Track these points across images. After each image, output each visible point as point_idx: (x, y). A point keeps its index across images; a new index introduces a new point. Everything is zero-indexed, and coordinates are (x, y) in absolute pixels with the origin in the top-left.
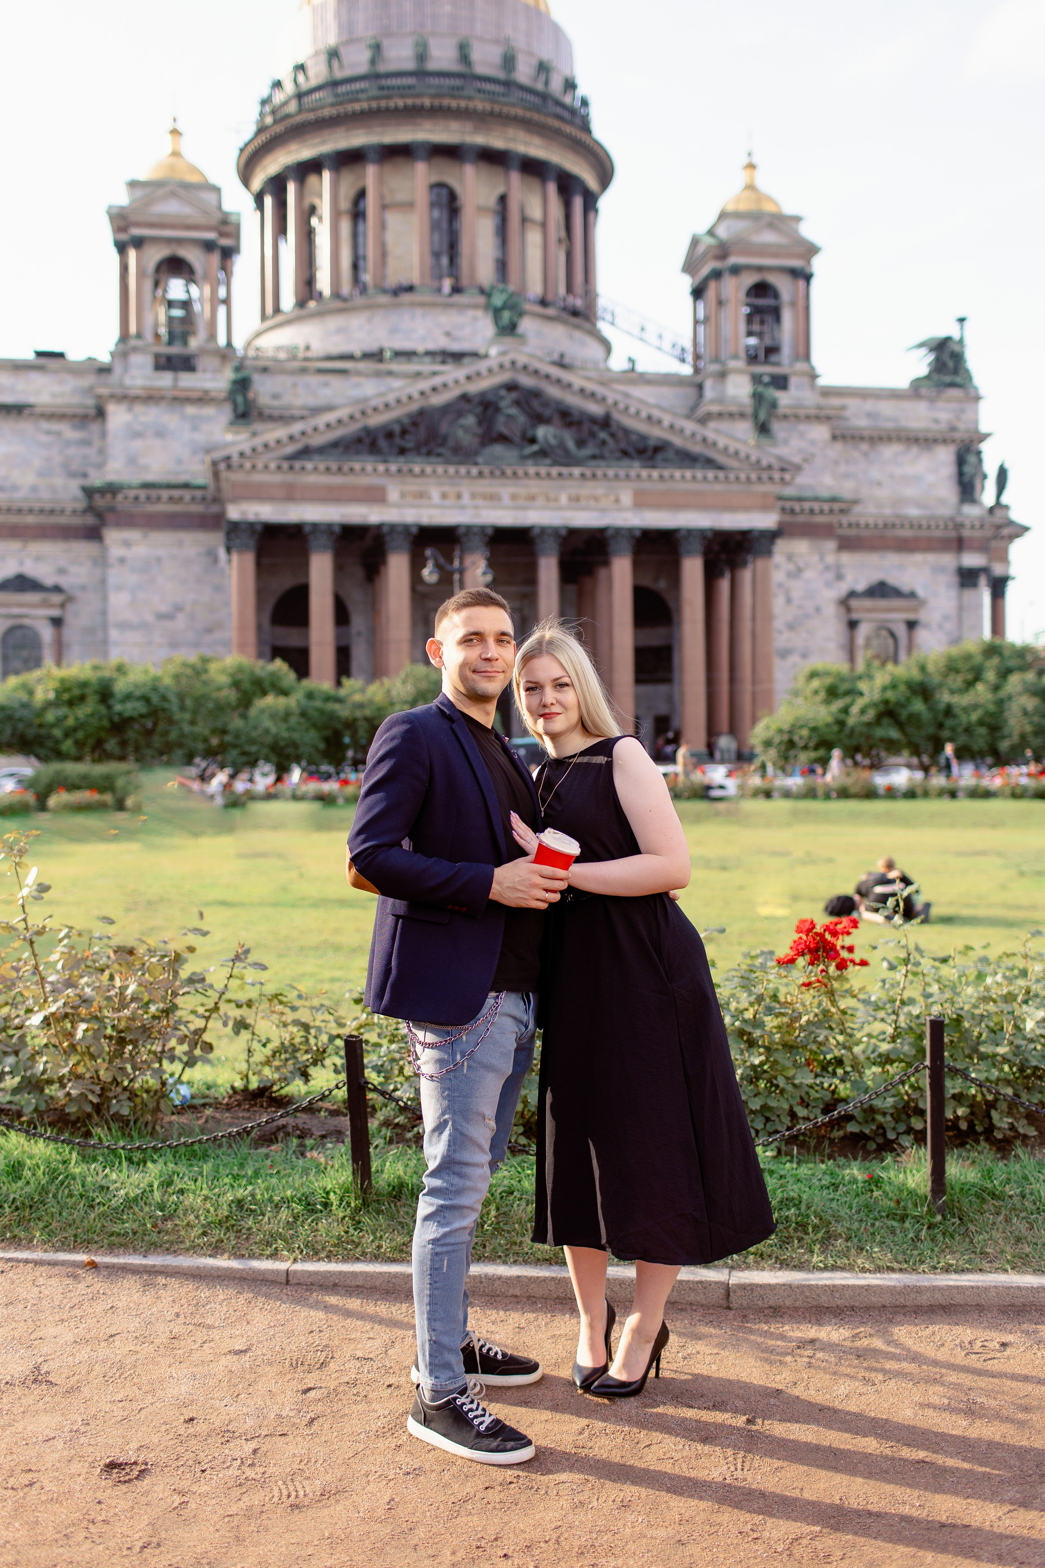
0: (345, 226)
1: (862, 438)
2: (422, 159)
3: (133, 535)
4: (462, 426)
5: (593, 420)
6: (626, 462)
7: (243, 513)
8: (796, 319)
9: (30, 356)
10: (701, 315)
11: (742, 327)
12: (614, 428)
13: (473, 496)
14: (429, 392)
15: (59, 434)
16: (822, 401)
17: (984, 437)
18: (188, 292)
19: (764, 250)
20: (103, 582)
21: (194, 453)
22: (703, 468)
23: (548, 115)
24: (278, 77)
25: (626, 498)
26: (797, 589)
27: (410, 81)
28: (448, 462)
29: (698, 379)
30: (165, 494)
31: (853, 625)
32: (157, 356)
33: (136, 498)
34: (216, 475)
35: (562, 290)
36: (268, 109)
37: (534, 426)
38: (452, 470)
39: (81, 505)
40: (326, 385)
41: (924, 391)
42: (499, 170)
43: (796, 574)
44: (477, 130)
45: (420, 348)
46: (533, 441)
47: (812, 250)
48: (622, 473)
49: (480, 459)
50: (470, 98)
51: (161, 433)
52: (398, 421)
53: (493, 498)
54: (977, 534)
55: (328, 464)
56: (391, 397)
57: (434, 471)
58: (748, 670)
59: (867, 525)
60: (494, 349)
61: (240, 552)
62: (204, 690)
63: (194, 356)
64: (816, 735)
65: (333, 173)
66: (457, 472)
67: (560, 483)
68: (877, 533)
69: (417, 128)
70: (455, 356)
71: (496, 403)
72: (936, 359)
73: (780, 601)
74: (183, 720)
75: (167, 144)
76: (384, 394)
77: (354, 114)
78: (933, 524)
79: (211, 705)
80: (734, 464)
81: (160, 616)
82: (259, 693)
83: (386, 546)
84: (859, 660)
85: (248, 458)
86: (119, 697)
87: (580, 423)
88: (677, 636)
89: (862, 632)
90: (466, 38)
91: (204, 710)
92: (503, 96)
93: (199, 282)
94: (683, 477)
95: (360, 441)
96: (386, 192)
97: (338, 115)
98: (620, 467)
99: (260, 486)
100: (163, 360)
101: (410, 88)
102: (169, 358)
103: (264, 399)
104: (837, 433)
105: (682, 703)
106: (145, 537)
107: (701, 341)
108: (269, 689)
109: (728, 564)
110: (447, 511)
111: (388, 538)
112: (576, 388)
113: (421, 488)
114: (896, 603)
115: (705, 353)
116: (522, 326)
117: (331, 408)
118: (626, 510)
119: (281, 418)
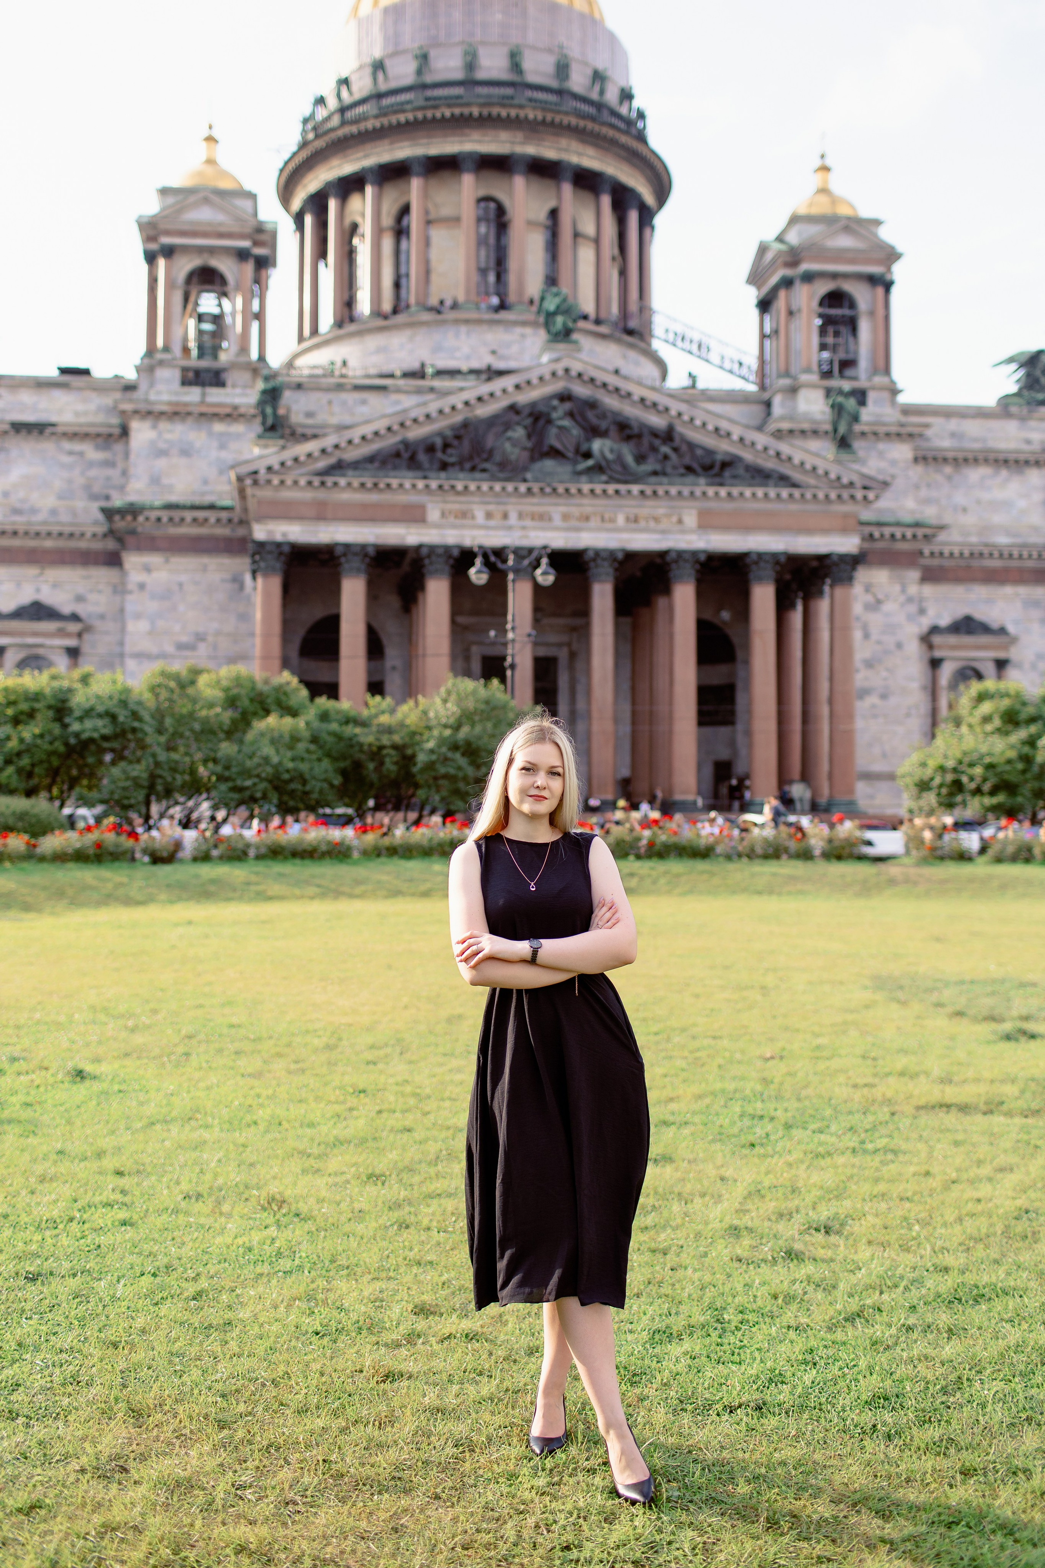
0: (388, 243)
1: (945, 460)
2: (468, 171)
3: (154, 559)
4: (509, 439)
5: (654, 433)
6: (691, 478)
7: (270, 532)
8: (874, 331)
9: (55, 373)
10: (767, 329)
11: (815, 340)
12: (677, 442)
13: (521, 516)
14: (473, 402)
15: (81, 454)
16: (903, 419)
18: (220, 305)
19: (839, 255)
20: (122, 610)
21: (221, 472)
22: (776, 486)
23: (604, 124)
24: (321, 94)
25: (690, 519)
26: (875, 620)
27: (459, 91)
28: (494, 478)
29: (766, 396)
30: (189, 515)
31: (935, 664)
32: (185, 370)
33: (159, 520)
34: (242, 492)
35: (615, 309)
36: (310, 126)
37: (589, 440)
38: (498, 487)
39: (101, 529)
40: (364, 402)
41: (1014, 409)
42: (549, 183)
43: (876, 605)
44: (527, 141)
45: (464, 367)
46: (588, 455)
47: (891, 256)
48: (686, 491)
49: (529, 476)
50: (521, 107)
51: (186, 452)
52: (440, 434)
53: (543, 518)
55: (363, 480)
56: (433, 408)
57: (479, 488)
58: (825, 710)
59: (951, 554)
60: (545, 359)
61: (265, 575)
62: (190, 707)
63: (224, 370)
64: (996, 775)
65: (376, 189)
66: (504, 489)
67: (617, 501)
68: (962, 563)
69: (464, 138)
70: (501, 373)
71: (548, 414)
72: (1028, 375)
73: (857, 635)
74: (159, 744)
75: (202, 151)
76: (425, 404)
77: (399, 125)
78: (1025, 554)
79: (197, 726)
80: (812, 481)
81: (181, 647)
82: (261, 713)
83: (425, 571)
84: (943, 703)
85: (276, 473)
86: (77, 713)
87: (639, 436)
88: (741, 673)
89: (947, 671)
90: (518, 46)
91: (187, 733)
92: (556, 104)
93: (231, 295)
94: (754, 495)
95: (398, 455)
96: (430, 206)
97: (382, 127)
98: (684, 484)
99: (289, 503)
100: (191, 375)
101: (458, 97)
102: (197, 372)
103: (297, 418)
104: (920, 454)
105: (750, 746)
106: (167, 561)
107: (767, 356)
108: (273, 707)
109: (801, 594)
110: (492, 533)
111: (427, 561)
112: (636, 398)
113: (464, 507)
114: (984, 639)
115: (771, 370)
116: (575, 336)
117: (367, 422)
118: (691, 531)
119: (315, 436)
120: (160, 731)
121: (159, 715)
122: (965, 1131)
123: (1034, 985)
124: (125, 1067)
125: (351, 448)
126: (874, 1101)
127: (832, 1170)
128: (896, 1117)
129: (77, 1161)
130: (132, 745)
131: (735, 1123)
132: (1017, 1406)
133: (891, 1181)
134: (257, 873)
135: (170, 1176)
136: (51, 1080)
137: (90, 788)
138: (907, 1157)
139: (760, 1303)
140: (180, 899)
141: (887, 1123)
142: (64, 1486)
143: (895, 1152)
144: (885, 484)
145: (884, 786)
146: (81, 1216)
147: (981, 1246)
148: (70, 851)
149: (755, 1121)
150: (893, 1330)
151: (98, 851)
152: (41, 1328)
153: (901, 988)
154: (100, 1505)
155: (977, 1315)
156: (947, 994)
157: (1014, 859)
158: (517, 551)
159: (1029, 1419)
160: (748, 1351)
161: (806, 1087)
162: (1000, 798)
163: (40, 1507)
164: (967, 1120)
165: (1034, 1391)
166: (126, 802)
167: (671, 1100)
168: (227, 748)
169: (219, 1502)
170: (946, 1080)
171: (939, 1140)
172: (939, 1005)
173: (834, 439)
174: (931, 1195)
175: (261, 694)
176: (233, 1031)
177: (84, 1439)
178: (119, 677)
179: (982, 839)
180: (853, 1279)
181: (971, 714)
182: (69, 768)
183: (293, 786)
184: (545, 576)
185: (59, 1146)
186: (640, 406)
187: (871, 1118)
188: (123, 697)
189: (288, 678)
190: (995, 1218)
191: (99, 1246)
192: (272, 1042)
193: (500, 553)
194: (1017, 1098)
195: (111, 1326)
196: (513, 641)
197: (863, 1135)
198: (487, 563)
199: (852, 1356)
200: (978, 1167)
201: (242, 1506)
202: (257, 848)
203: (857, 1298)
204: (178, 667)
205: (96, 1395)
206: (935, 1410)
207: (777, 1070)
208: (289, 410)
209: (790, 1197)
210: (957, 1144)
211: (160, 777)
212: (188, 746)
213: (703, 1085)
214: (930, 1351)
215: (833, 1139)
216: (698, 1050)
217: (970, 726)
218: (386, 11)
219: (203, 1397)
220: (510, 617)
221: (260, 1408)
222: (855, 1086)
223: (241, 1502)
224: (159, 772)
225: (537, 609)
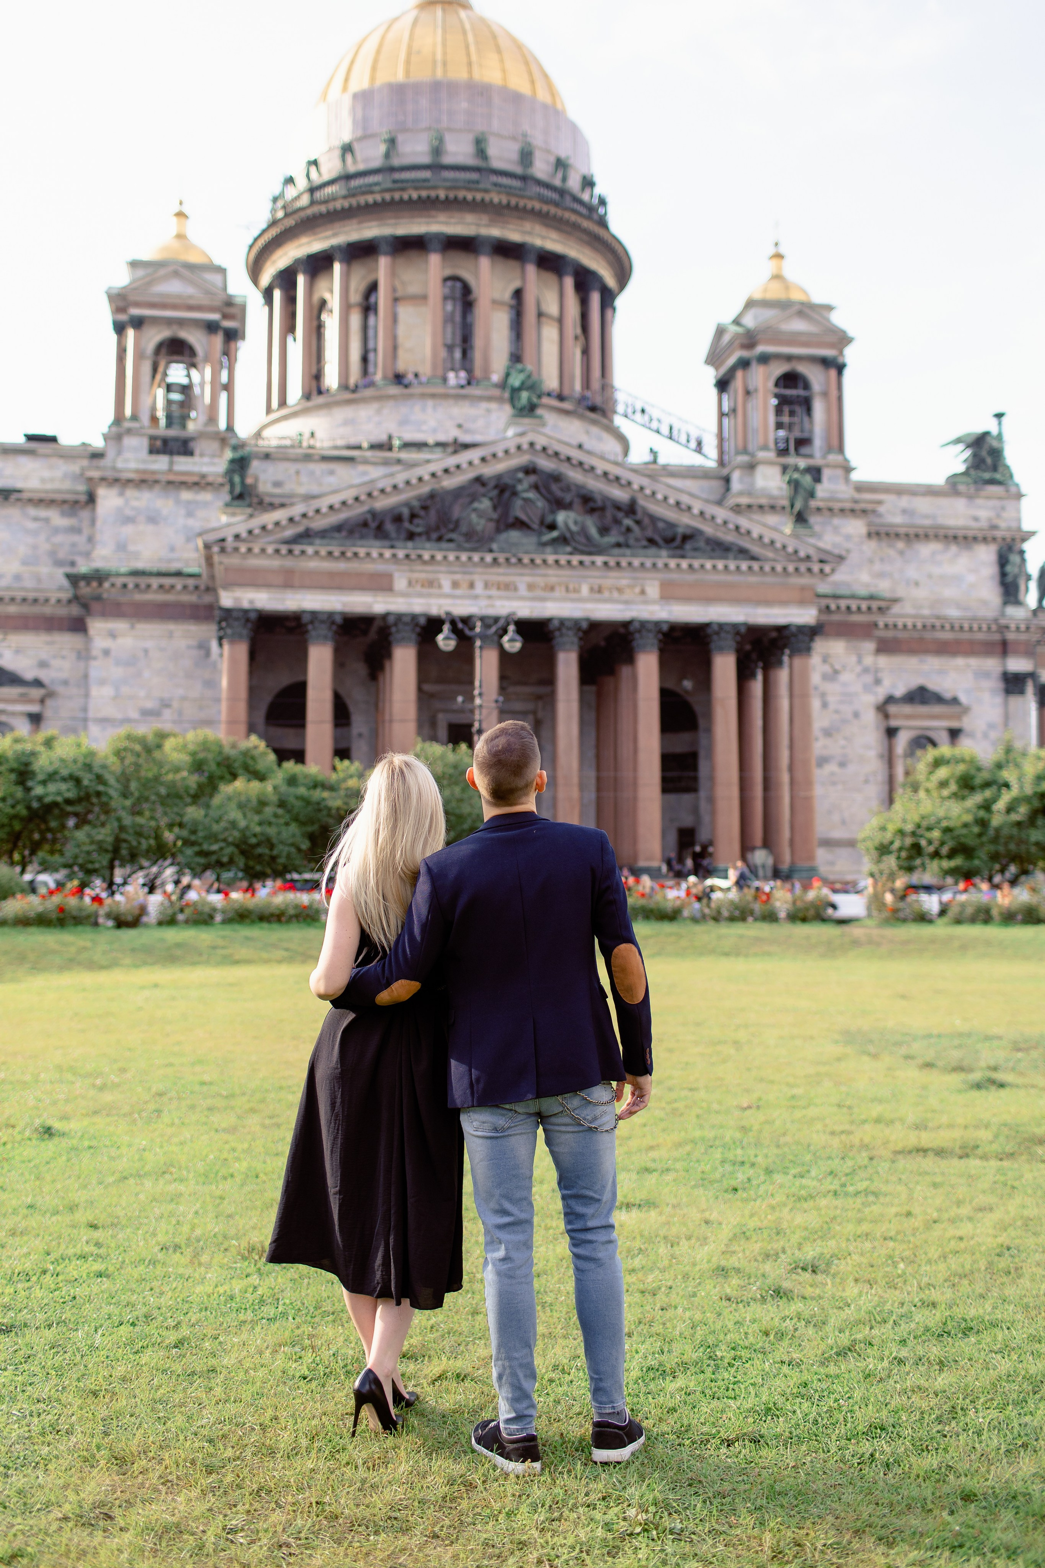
0: (355, 319)
1: (897, 535)
2: (435, 251)
3: (120, 625)
4: (475, 510)
5: (617, 507)
6: (653, 550)
7: (237, 599)
8: (828, 411)
9: (21, 440)
10: (726, 408)
11: (772, 419)
12: (639, 516)
13: (487, 586)
14: (440, 473)
15: (47, 520)
16: (857, 496)
17: (1027, 536)
18: (189, 376)
19: (793, 339)
20: (86, 676)
21: (188, 540)
22: (735, 558)
23: (566, 209)
24: (289, 174)
25: (653, 590)
26: (832, 689)
27: (426, 174)
28: (460, 548)
29: (725, 472)
30: (155, 582)
31: (891, 732)
32: (153, 438)
33: (125, 586)
34: (209, 559)
35: (578, 386)
36: (280, 204)
37: (553, 512)
38: (464, 557)
39: (66, 595)
40: (332, 473)
41: (962, 488)
42: (513, 264)
43: (833, 675)
44: (492, 223)
45: (431, 441)
46: (552, 527)
47: (843, 340)
48: (648, 563)
49: (495, 546)
50: (486, 191)
51: (153, 519)
52: (407, 504)
53: (508, 587)
54: (1023, 637)
55: (330, 548)
56: (400, 479)
57: (445, 558)
58: (785, 778)
59: (905, 626)
60: (510, 433)
61: (232, 642)
62: (155, 770)
63: (192, 439)
64: (953, 838)
65: (345, 266)
66: (470, 559)
67: (581, 572)
68: (916, 635)
69: (431, 220)
70: (466, 446)
71: (514, 487)
72: (975, 455)
73: (816, 704)
74: (124, 808)
75: (172, 226)
76: (392, 475)
77: (367, 205)
78: (975, 626)
79: (163, 791)
80: (770, 554)
81: (146, 713)
82: (228, 776)
83: (392, 638)
84: (900, 771)
85: (244, 541)
86: (41, 777)
87: (603, 509)
88: (703, 742)
89: (902, 740)
90: (483, 133)
91: (153, 798)
92: (520, 189)
93: (200, 366)
94: (714, 567)
95: (365, 524)
96: (397, 284)
97: (351, 208)
98: (646, 556)
99: (256, 571)
100: (159, 443)
101: (425, 180)
102: (165, 441)
103: (265, 487)
104: (873, 529)
105: (713, 813)
106: (133, 627)
107: (726, 434)
108: (240, 771)
109: (761, 664)
110: (458, 602)
111: (393, 629)
112: (599, 471)
113: (431, 576)
114: (937, 709)
115: (730, 446)
116: (539, 411)
117: (335, 492)
118: (654, 602)
119: (283, 505)
120: (125, 795)
121: (125, 779)
122: (943, 1174)
123: (1000, 1038)
124: (94, 1124)
125: (318, 517)
126: (852, 1146)
127: (815, 1213)
128: (874, 1162)
129: (48, 1215)
130: (96, 809)
131: (716, 1168)
132: (1012, 1433)
133: (874, 1221)
134: (224, 937)
135: (146, 1228)
136: (18, 1137)
137: (52, 852)
138: (888, 1199)
139: (751, 1339)
140: (145, 963)
141: (866, 1167)
142: (46, 1534)
143: (876, 1194)
144: (841, 558)
145: (844, 853)
146: (55, 1269)
147: (965, 1282)
148: (32, 914)
149: (737, 1167)
150: (886, 1363)
151: (61, 915)
152: (16, 1378)
153: (871, 1041)
154: (84, 1553)
155: (967, 1346)
156: (917, 1047)
157: (973, 920)
158: (482, 619)
159: (1025, 1446)
160: (742, 1387)
161: (784, 1134)
162: (958, 861)
163: (22, 1556)
164: (943, 1164)
165: (1028, 1419)
166: (90, 866)
167: (651, 1148)
168: (193, 813)
169: (209, 1548)
170: (920, 1126)
171: (917, 1183)
172: (908, 1057)
173: (792, 513)
174: (914, 1235)
175: (228, 758)
176: (205, 1088)
177: (66, 1487)
178: (85, 741)
179: (941, 903)
180: (843, 1315)
181: (928, 779)
182: (32, 832)
183: (259, 850)
184: (512, 643)
185: (29, 1200)
186: (603, 479)
187: (850, 1163)
188: (88, 761)
189: (255, 742)
190: (978, 1255)
191: (74, 1298)
192: (245, 1099)
193: (467, 620)
194: (991, 1142)
195: (90, 1375)
196: (481, 706)
197: (843, 1179)
198: (455, 630)
199: (847, 1389)
200: (958, 1206)
201: (233, 1550)
202: (224, 912)
203: (847, 1333)
204: (144, 730)
205: (77, 1443)
206: (932, 1439)
207: (754, 1119)
208: (257, 479)
209: (775, 1238)
210: (935, 1185)
211: (125, 841)
212: (153, 810)
213: (683, 1134)
214: (922, 1382)
215: (815, 1183)
216: (675, 1101)
217: (927, 791)
218: (355, 96)
219: (189, 1443)
220: (477, 683)
221: (248, 1453)
222: (833, 1133)
223: (233, 1547)
224: (124, 836)
225: (503, 677)
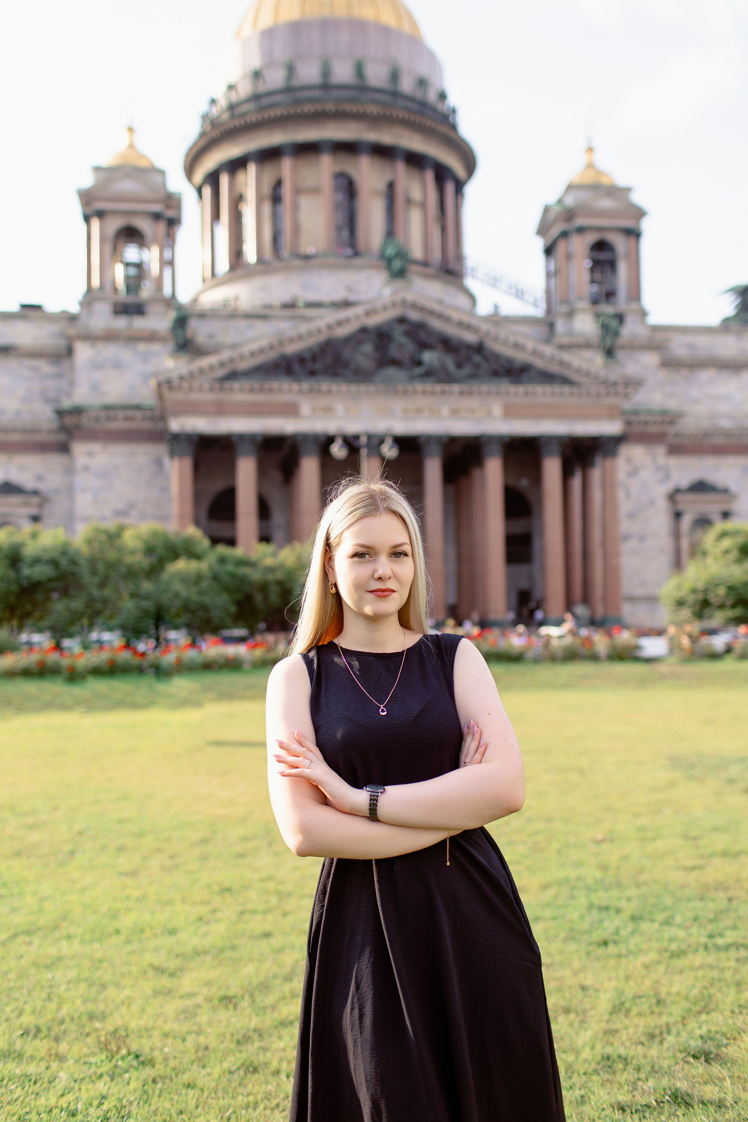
0: (267, 208)
1: (684, 365)
2: (327, 153)
3: (95, 447)
4: (362, 352)
5: (469, 347)
6: (497, 380)
7: (183, 425)
8: (629, 270)
9: (17, 308)
10: (552, 268)
11: (587, 276)
12: (487, 354)
13: (371, 410)
14: (333, 325)
15: (38, 369)
16: (652, 335)
18: (140, 255)
19: (603, 214)
20: (71, 486)
21: (145, 380)
22: (560, 385)
24: (214, 97)
25: (497, 410)
26: (634, 484)
27: (318, 93)
28: (350, 382)
29: (551, 318)
30: (121, 414)
31: (678, 515)
32: (115, 303)
33: (98, 418)
34: (160, 396)
35: (438, 256)
36: (207, 120)
37: (421, 352)
38: (353, 389)
39: (55, 425)
40: (251, 326)
41: (733, 328)
42: (387, 162)
43: (634, 473)
44: (369, 130)
45: (326, 300)
46: (420, 363)
47: (640, 213)
48: (494, 390)
49: (377, 379)
50: (367, 105)
51: (118, 365)
52: (310, 349)
53: (388, 411)
55: (252, 384)
56: (303, 330)
57: (339, 389)
58: (599, 551)
59: (689, 434)
60: (387, 292)
61: (180, 458)
62: (117, 555)
63: (144, 303)
64: (736, 594)
65: (257, 166)
66: (358, 389)
67: (443, 398)
68: (697, 441)
69: (324, 128)
70: (353, 304)
71: (390, 334)
72: (743, 302)
73: (621, 494)
74: (93, 584)
75: (125, 139)
76: (297, 327)
77: (276, 118)
79: (123, 570)
80: (586, 382)
81: (117, 513)
82: (172, 558)
83: (300, 452)
84: (685, 543)
85: (186, 380)
86: (28, 561)
87: (458, 349)
88: (536, 525)
89: (686, 522)
91: (116, 575)
92: (391, 102)
93: (149, 247)
94: (544, 392)
95: (278, 365)
96: (299, 179)
97: (263, 120)
98: (491, 385)
99: (197, 403)
100: (120, 307)
101: (319, 97)
102: (126, 305)
103: (201, 339)
104: (665, 360)
105: (544, 578)
106: (105, 448)
107: (552, 288)
108: (182, 553)
109: (579, 465)
111: (301, 446)
112: (455, 320)
113: (328, 404)
114: (713, 496)
116: (409, 275)
117: (254, 341)
118: (498, 419)
119: (215, 352)
120: (94, 574)
121: (93, 562)
125: (242, 360)
126: (708, 885)
127: (691, 973)
131: (584, 916)
137: (40, 618)
141: (727, 911)
144: (640, 383)
145: (644, 606)
148: (19, 668)
149: (603, 914)
151: (42, 668)
153: (693, 765)
158: (367, 435)
161: (641, 871)
162: (740, 611)
168: (147, 586)
173: (603, 350)
175: (172, 544)
176: (121, 826)
178: (63, 534)
179: (725, 642)
182: (23, 604)
183: (199, 613)
184: (389, 451)
186: (458, 326)
187: (710, 906)
189: (192, 531)
192: (154, 836)
193: (356, 437)
197: (709, 927)
198: (345, 443)
204: (110, 524)
207: (611, 854)
208: (194, 333)
209: (657, 1011)
212: (116, 585)
215: (682, 933)
217: (715, 556)
218: (263, 33)
222: (686, 869)
